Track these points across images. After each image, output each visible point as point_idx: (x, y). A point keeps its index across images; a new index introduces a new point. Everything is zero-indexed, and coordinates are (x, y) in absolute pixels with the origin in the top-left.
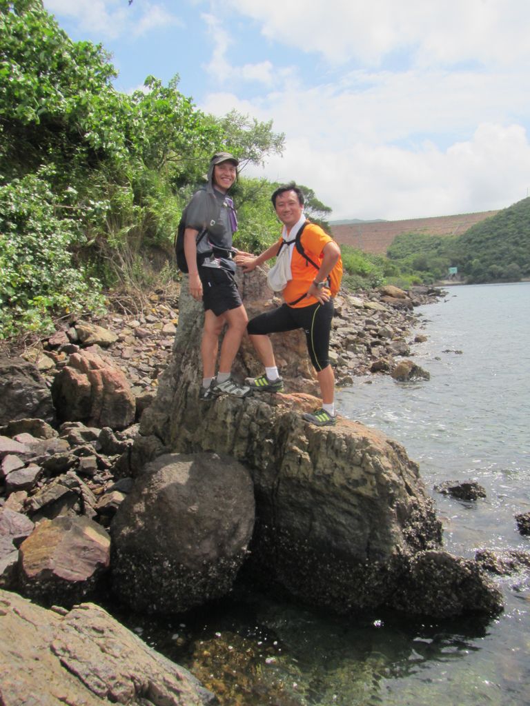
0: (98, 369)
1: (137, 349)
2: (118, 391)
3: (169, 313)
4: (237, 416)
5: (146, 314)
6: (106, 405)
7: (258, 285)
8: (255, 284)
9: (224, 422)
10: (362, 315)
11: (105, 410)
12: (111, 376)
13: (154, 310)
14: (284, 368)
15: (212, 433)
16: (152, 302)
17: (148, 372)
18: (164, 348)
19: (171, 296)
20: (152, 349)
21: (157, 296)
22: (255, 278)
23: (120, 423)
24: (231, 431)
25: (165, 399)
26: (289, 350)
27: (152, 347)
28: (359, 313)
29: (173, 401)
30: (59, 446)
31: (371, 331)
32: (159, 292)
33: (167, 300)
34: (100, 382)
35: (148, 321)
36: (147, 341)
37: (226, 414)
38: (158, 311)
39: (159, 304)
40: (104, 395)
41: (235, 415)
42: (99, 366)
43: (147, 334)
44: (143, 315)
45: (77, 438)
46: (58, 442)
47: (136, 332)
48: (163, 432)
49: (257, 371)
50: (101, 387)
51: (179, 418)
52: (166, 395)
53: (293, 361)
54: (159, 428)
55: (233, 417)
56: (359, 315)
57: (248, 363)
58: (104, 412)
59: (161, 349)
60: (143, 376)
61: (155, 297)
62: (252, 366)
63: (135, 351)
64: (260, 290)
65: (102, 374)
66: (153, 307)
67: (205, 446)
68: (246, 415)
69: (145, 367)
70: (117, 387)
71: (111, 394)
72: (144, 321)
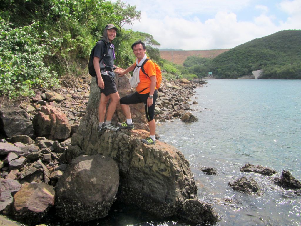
0: (54, 113)
1: (72, 103)
2: (63, 123)
3: (88, 88)
4: (113, 139)
5: (77, 88)
6: (57, 129)
7: (125, 83)
8: (123, 82)
9: (108, 142)
10: (171, 91)
11: (56, 131)
12: (60, 116)
13: (81, 86)
14: (135, 118)
15: (103, 146)
16: (80, 82)
17: (77, 114)
18: (85, 103)
19: (89, 80)
20: (79, 104)
21: (83, 80)
22: (124, 79)
23: (63, 137)
24: (111, 146)
25: (82, 130)
26: (137, 111)
27: (79, 103)
28: (170, 90)
29: (86, 131)
30: (34, 149)
31: (175, 99)
32: (83, 78)
33: (87, 82)
34: (55, 119)
35: (78, 91)
36: (77, 100)
37: (109, 138)
38: (83, 87)
39: (83, 84)
40: (56, 125)
41: (112, 139)
42: (54, 112)
43: (78, 97)
44: (76, 88)
45: (43, 145)
46: (34, 147)
47: (72, 96)
48: (81, 144)
49: (123, 120)
50: (55, 121)
51: (88, 139)
52: (83, 128)
53: (139, 115)
54: (79, 142)
55: (112, 140)
56: (170, 91)
57: (119, 116)
58: (56, 132)
59: (83, 104)
60: (75, 116)
61: (82, 80)
62: (121, 117)
63: (71, 104)
64: (126, 85)
65: (56, 116)
66: (81, 85)
67: (99, 152)
68: (117, 139)
69: (76, 112)
70: (62, 122)
71: (59, 124)
72: (76, 91)
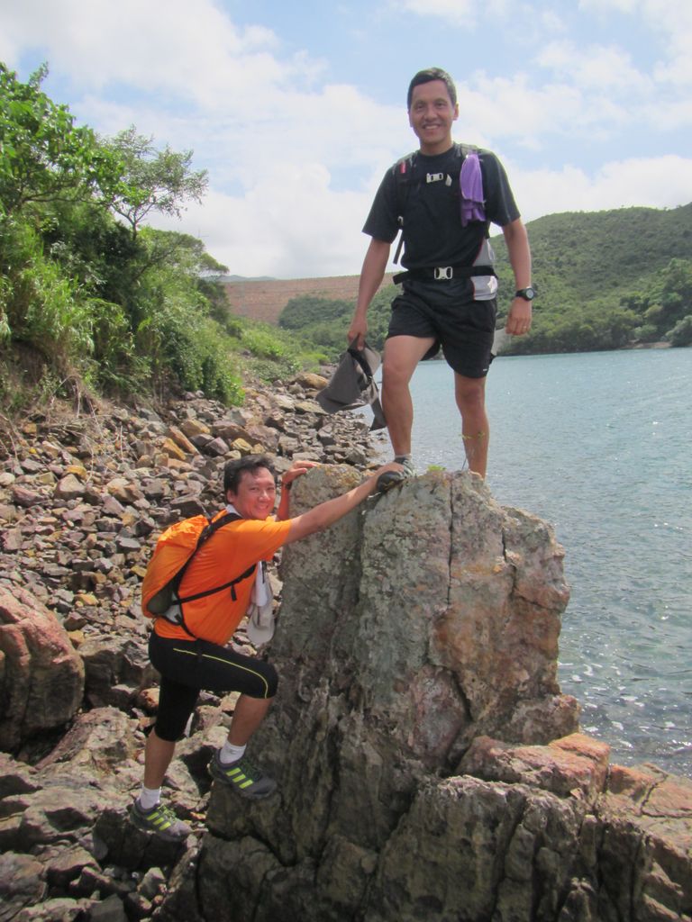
0: (14, 621)
1: (25, 530)
2: (59, 660)
3: (60, 455)
4: (498, 831)
5: (21, 459)
6: (36, 689)
7: (476, 531)
8: (471, 528)
9: (466, 843)
11: (35, 698)
12: (44, 634)
13: (33, 450)
14: (524, 684)
15: (435, 864)
16: (27, 436)
17: (59, 577)
18: (72, 524)
19: (58, 424)
20: (52, 528)
21: (35, 425)
22: (471, 516)
23: (62, 716)
24: (487, 863)
26: (530, 649)
27: (51, 523)
32: (38, 419)
33: (52, 431)
34: (24, 648)
35: (27, 471)
36: (37, 511)
38: (41, 451)
39: (40, 440)
40: (32, 672)
41: (493, 829)
42: (16, 617)
43: (37, 499)
44: (16, 461)
47: (15, 495)
49: (482, 701)
50: (26, 658)
51: (320, 809)
55: (489, 834)
58: (32, 703)
59: (68, 526)
61: (31, 428)
62: (476, 692)
63: (23, 534)
65: (26, 631)
66: (31, 445)
68: (522, 831)
69: (52, 569)
70: (56, 654)
71: (44, 668)
72: (20, 471)
